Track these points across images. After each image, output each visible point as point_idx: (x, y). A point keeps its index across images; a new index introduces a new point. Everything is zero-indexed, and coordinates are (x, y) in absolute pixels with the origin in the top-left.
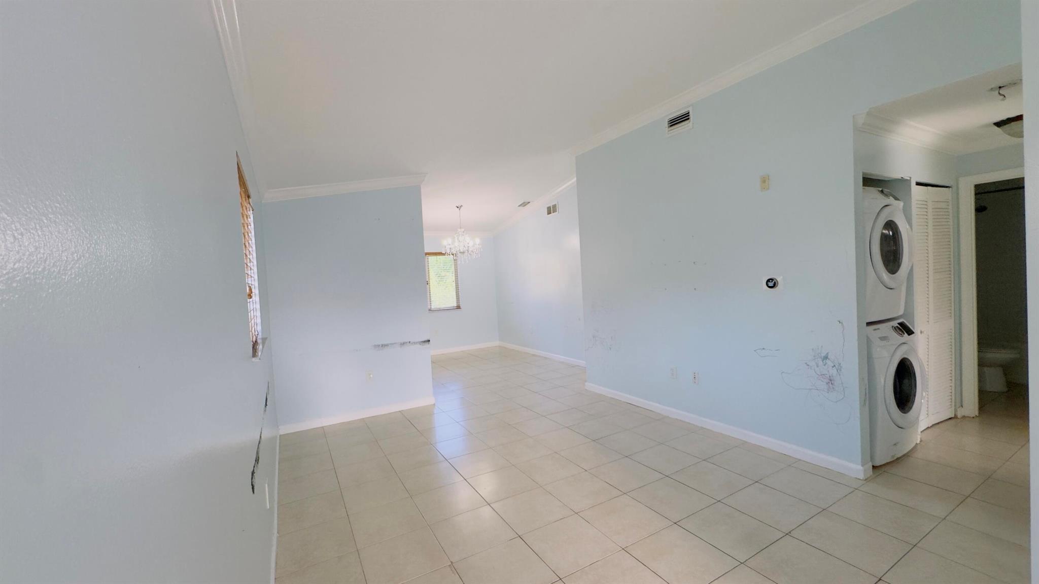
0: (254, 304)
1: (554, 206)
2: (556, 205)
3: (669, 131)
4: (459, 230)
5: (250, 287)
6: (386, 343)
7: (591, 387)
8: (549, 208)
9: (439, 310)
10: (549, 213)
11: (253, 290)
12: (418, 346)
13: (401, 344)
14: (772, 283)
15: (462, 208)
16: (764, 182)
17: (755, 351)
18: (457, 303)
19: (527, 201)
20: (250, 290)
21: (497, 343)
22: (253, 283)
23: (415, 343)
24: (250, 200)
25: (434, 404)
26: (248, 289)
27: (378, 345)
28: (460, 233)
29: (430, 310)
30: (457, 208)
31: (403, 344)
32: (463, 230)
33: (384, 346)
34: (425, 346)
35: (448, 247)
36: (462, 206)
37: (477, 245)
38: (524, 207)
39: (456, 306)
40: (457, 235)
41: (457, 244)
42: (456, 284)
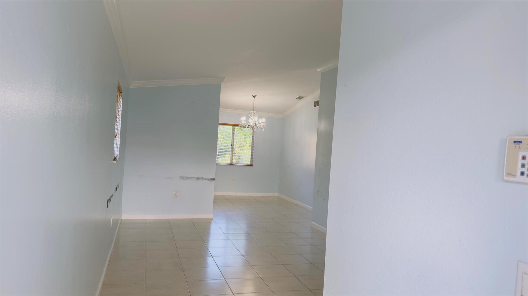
0: (117, 141)
1: (318, 102)
4: (252, 112)
5: (116, 133)
6: (188, 176)
8: (315, 102)
9: (238, 165)
10: (315, 106)
11: (118, 135)
12: (207, 181)
15: (256, 97)
18: (251, 162)
19: (302, 95)
20: (116, 135)
21: (276, 194)
22: (118, 132)
23: (206, 179)
24: (122, 94)
25: (212, 219)
26: (115, 134)
27: (183, 177)
28: (253, 114)
29: (231, 164)
30: (252, 97)
31: (198, 179)
32: (255, 112)
33: (187, 178)
34: (211, 182)
35: (243, 122)
36: (256, 96)
37: (263, 123)
38: (301, 100)
39: (250, 163)
40: (250, 115)
41: (250, 120)
42: (252, 148)
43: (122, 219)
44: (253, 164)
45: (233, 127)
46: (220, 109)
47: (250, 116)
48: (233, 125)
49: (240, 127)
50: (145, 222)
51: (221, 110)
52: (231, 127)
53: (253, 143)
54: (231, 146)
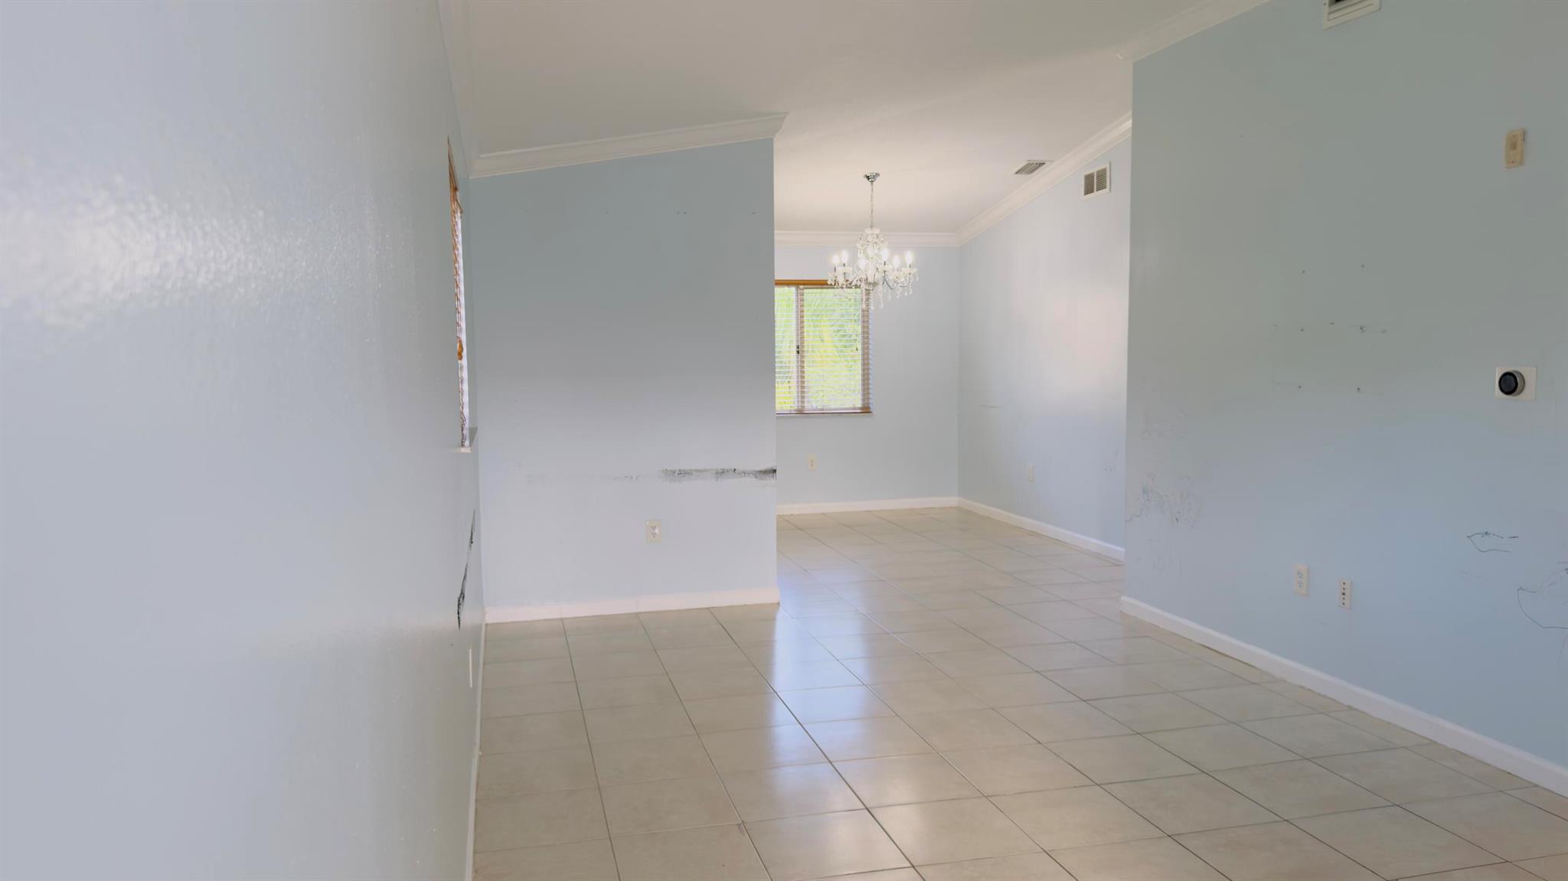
1: (1102, 174)
2: (1104, 170)
3: (1329, 13)
4: (868, 231)
6: (687, 467)
7: (1132, 605)
8: (1089, 179)
9: (823, 414)
10: (1089, 190)
11: (463, 347)
12: (751, 480)
13: (717, 473)
14: (1510, 384)
15: (878, 179)
16: (1513, 146)
17: (1468, 537)
18: (863, 400)
19: (1039, 158)
21: (953, 501)
23: (745, 473)
24: (458, 193)
25: (778, 604)
27: (671, 471)
28: (870, 239)
29: (801, 412)
30: (866, 180)
31: (721, 473)
32: (877, 231)
33: (683, 473)
34: (764, 482)
35: (840, 270)
36: (878, 175)
37: (906, 267)
38: (1030, 175)
39: (860, 406)
40: (861, 242)
41: (862, 263)
42: (863, 354)
43: (487, 625)
44: (871, 406)
45: (797, 290)
46: (776, 232)
47: (862, 245)
48: (796, 283)
49: (831, 287)
50: (562, 629)
51: (779, 236)
52: (793, 289)
53: (868, 338)
54: (795, 352)
